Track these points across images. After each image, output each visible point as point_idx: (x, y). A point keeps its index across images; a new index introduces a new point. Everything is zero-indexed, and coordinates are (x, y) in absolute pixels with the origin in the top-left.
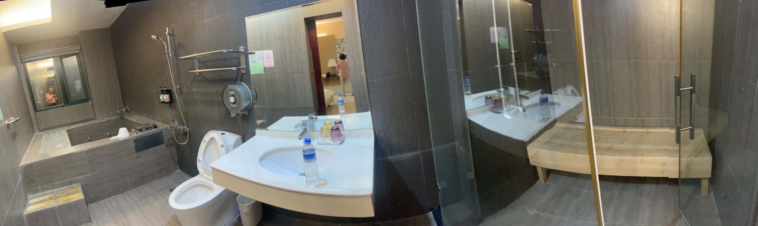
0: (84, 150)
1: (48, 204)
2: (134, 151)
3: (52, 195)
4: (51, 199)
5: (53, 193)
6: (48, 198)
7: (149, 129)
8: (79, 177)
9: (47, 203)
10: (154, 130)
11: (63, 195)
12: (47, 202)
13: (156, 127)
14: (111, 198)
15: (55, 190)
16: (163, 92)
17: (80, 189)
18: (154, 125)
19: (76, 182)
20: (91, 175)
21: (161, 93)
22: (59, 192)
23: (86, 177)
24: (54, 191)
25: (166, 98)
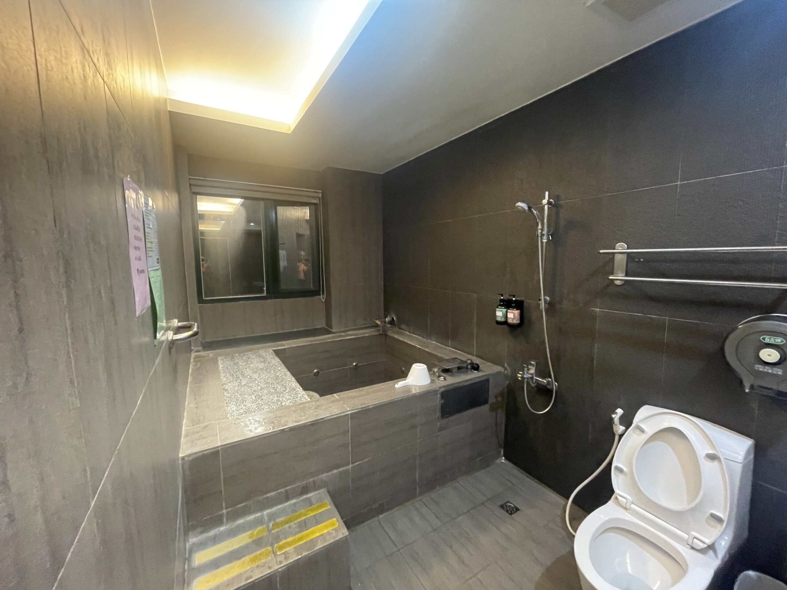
0: (348, 413)
1: (254, 565)
2: (438, 414)
3: (258, 531)
4: (258, 543)
5: (259, 522)
6: (250, 540)
7: (463, 370)
8: (324, 476)
9: (253, 560)
10: (474, 375)
11: (290, 527)
12: (251, 556)
13: (476, 368)
14: (381, 516)
15: (265, 513)
16: (507, 304)
17: (330, 507)
18: (472, 364)
19: (315, 487)
20: (352, 468)
21: (500, 305)
22: (279, 520)
23: (341, 473)
24: (262, 517)
25: (514, 315)
